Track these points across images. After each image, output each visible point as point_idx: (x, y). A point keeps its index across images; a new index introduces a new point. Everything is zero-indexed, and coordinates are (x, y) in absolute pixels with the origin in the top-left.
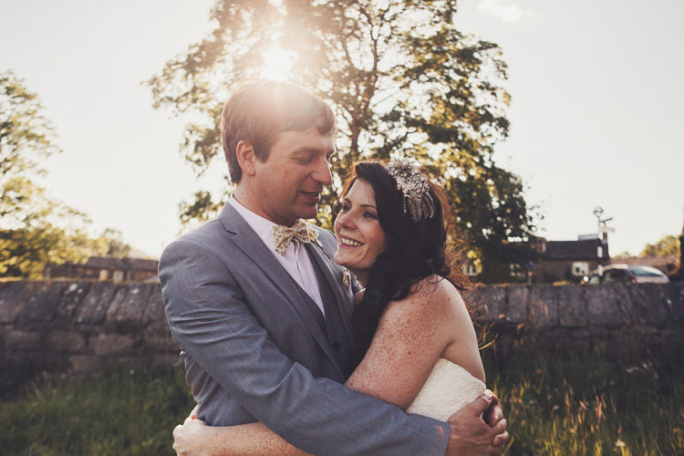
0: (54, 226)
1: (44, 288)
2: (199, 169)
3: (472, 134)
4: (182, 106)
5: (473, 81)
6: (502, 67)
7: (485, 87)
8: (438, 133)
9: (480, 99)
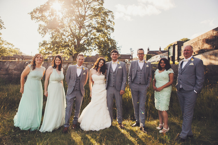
0: (4, 47)
1: (20, 62)
2: (43, 35)
3: (106, 31)
4: (39, 20)
5: (107, 19)
6: (113, 16)
7: (109, 21)
8: (99, 31)
9: (108, 23)
